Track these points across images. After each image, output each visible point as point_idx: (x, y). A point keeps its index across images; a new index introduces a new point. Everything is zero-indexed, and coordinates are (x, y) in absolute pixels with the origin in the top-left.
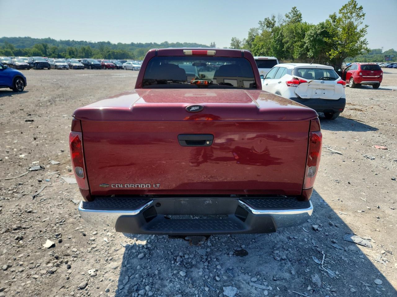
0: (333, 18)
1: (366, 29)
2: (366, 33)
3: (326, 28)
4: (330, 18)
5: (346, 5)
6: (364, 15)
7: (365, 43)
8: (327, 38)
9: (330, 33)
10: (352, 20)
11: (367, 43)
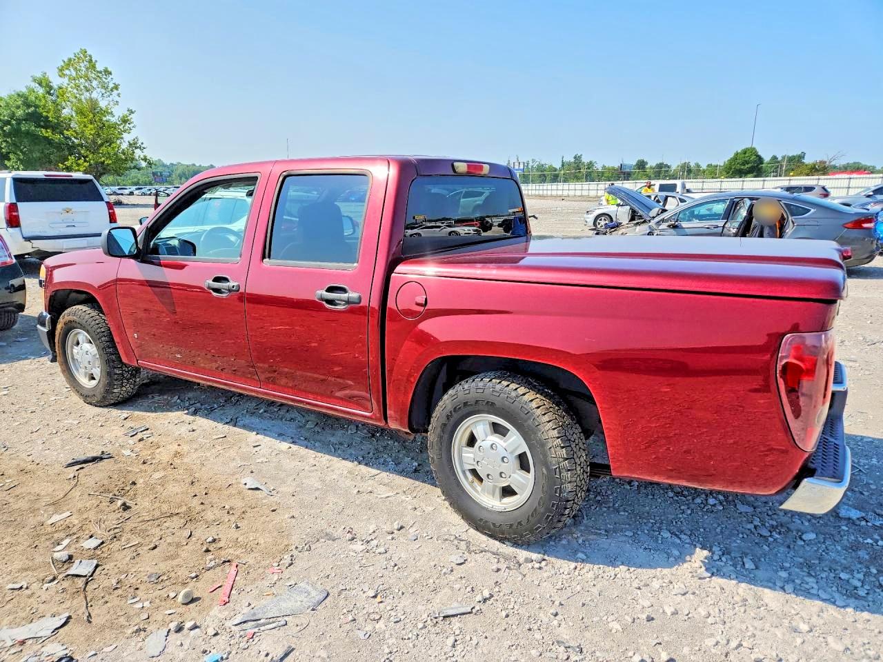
0: (44, 84)
1: (131, 116)
2: (132, 125)
3: (36, 106)
4: (37, 85)
5: (70, 60)
6: (116, 87)
7: (138, 145)
8: (49, 131)
9: (50, 119)
10: (94, 95)
11: (143, 146)
